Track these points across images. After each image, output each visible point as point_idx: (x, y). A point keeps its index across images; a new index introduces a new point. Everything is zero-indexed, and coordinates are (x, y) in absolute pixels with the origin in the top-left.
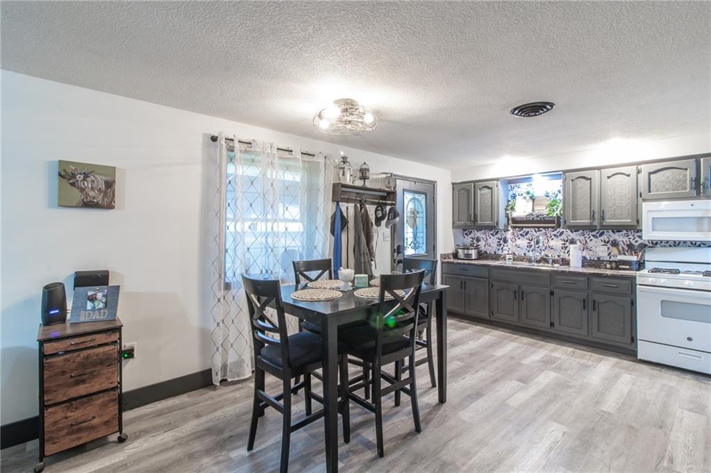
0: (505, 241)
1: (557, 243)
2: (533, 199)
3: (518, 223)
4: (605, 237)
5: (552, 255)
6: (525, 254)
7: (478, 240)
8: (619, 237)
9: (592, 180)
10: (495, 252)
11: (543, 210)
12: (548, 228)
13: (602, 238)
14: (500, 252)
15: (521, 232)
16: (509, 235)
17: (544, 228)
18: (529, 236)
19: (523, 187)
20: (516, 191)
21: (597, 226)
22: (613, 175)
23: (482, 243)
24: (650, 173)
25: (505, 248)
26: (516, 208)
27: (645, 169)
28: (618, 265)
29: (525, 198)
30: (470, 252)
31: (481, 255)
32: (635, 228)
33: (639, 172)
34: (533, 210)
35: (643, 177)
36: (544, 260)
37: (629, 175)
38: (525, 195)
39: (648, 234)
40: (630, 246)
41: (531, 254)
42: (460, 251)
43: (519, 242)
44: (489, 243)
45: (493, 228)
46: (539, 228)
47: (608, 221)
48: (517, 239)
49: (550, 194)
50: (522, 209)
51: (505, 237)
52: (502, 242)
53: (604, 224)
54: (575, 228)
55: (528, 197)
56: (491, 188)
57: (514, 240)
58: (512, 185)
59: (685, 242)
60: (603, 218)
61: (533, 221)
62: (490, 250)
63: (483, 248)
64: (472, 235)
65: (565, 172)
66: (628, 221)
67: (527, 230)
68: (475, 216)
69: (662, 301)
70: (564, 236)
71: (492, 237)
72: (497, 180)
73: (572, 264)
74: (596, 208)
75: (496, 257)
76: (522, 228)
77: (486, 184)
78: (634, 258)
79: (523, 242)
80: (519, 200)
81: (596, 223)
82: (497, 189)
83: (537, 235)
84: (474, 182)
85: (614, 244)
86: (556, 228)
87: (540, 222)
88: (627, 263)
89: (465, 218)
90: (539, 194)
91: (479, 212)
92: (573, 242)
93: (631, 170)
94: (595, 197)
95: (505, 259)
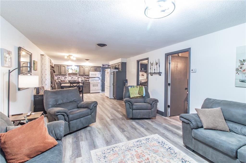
0: (66, 78)
1: (77, 78)
2: (72, 70)
3: (69, 74)
7: (59, 78)
9: (83, 68)
11: (74, 72)
13: (83, 77)
14: (65, 80)
16: (67, 76)
18: (71, 77)
19: (70, 67)
20: (68, 68)
21: (84, 75)
22: (86, 67)
23: (60, 78)
27: (90, 67)
30: (59, 80)
32: (88, 75)
34: (72, 72)
35: (90, 68)
38: (71, 69)
39: (90, 76)
40: (87, 78)
42: (57, 80)
43: (69, 78)
44: (62, 78)
45: (64, 75)
47: (86, 74)
50: (70, 71)
52: (65, 78)
54: (80, 75)
56: (65, 67)
57: (68, 77)
60: (85, 74)
61: (72, 74)
62: (62, 80)
64: (58, 77)
65: (79, 66)
66: (88, 74)
68: (61, 72)
69: (93, 85)
73: (79, 81)
74: (84, 72)
76: (70, 75)
78: (88, 80)
79: (70, 78)
80: (69, 69)
82: (66, 67)
83: (73, 76)
84: (61, 65)
85: (85, 78)
86: (76, 75)
87: (73, 74)
88: (87, 80)
89: (58, 73)
90: (73, 69)
91: (62, 72)
92: (79, 78)
93: (88, 67)
94: (84, 71)
95: (66, 81)
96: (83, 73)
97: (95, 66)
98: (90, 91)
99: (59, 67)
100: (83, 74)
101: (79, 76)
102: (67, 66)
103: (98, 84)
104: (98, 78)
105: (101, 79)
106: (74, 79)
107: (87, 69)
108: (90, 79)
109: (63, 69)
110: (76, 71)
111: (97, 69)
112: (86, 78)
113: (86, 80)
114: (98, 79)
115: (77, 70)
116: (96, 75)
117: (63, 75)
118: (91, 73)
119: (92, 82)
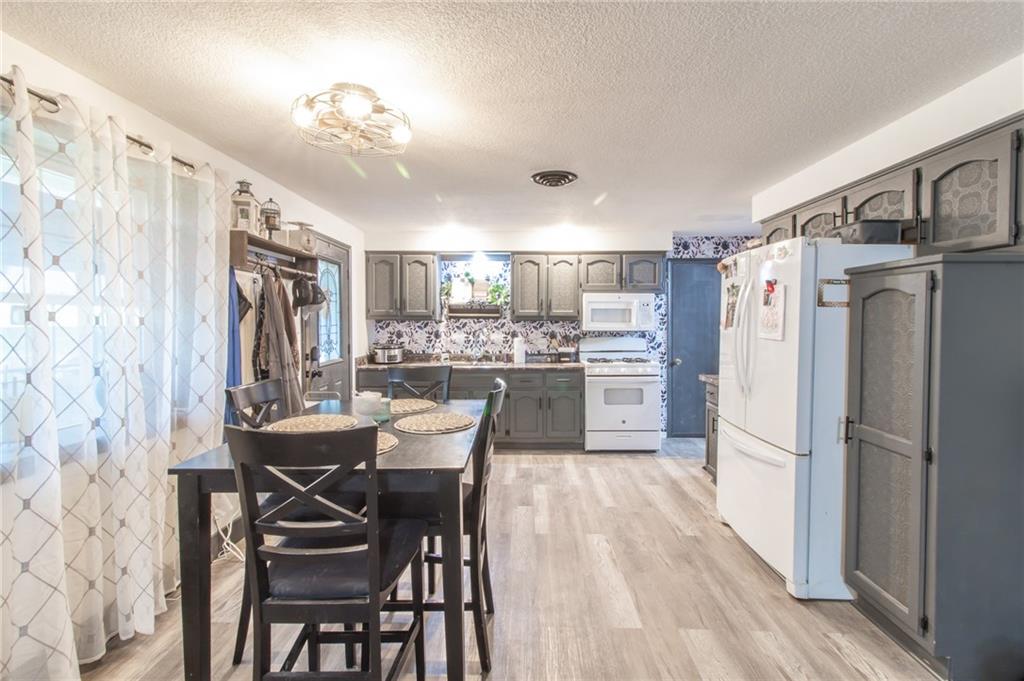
0: (437, 335)
1: (499, 336)
2: (472, 282)
3: (456, 313)
4: (544, 329)
5: (493, 350)
6: (462, 352)
7: (399, 335)
8: (556, 328)
9: (541, 265)
10: (424, 352)
11: (483, 297)
12: (489, 318)
13: (542, 330)
14: (430, 351)
15: (458, 324)
16: (442, 328)
17: (485, 318)
18: (466, 328)
19: (460, 267)
20: (451, 270)
21: (542, 318)
22: (559, 262)
23: (405, 339)
24: (588, 264)
25: (436, 345)
26: (453, 292)
27: (585, 259)
28: (559, 357)
29: (463, 280)
30: (393, 353)
31: (408, 356)
32: (574, 319)
33: (580, 262)
34: (473, 297)
35: (583, 266)
36: (487, 358)
37: (571, 264)
38: (463, 276)
39: (587, 325)
40: (566, 338)
41: (468, 352)
42: (379, 352)
43: (455, 336)
44: (416, 339)
45: (425, 319)
46: (478, 318)
47: (555, 311)
48: (452, 333)
49: (491, 278)
50: (461, 295)
51: (438, 331)
52: (433, 337)
53: (551, 314)
54: (517, 319)
55: (466, 280)
56: (425, 265)
57: (448, 334)
58: (447, 263)
60: (549, 307)
61: (472, 310)
62: (416, 349)
63: (407, 347)
64: (390, 329)
65: (514, 253)
66: (571, 311)
67: (465, 321)
68: (403, 302)
69: (606, 390)
70: (505, 329)
71: (420, 331)
72: (434, 254)
73: (516, 359)
74: (543, 297)
75: (426, 357)
76: (459, 318)
77: (419, 259)
78: (572, 350)
79: (459, 337)
80: (456, 282)
81: (543, 313)
82: (435, 266)
83: (477, 327)
84: (402, 253)
85: (553, 336)
86: (498, 318)
87: (480, 311)
88: (567, 355)
89: (387, 304)
90: (479, 277)
91: (408, 297)
92: (514, 335)
93: (573, 259)
94: (544, 287)
95: (438, 358)
96: (540, 307)
97: (621, 253)
98: (582, 432)
99: (392, 265)
100: (534, 311)
101: (516, 327)
102: (444, 258)
103: (645, 388)
104: (644, 336)
105: (662, 349)
106: (485, 344)
107: (562, 276)
108: (585, 346)
109: (413, 273)
110: (497, 289)
111: (631, 270)
112: (559, 338)
113: (562, 350)
114: (642, 344)
115: (501, 282)
116: (626, 313)
117: (416, 318)
118: (590, 301)
119: (597, 371)
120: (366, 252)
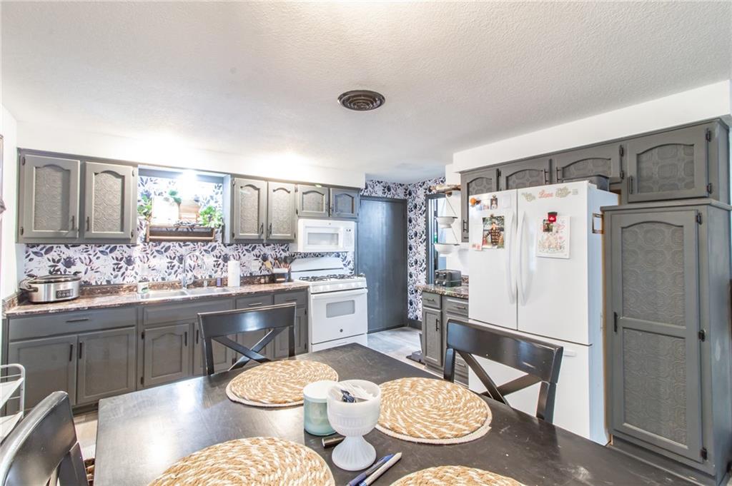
0: (129, 261)
1: (209, 260)
2: (178, 202)
3: (157, 236)
4: (256, 252)
5: (201, 274)
6: (163, 279)
7: (69, 263)
8: (268, 251)
9: (261, 190)
10: (109, 282)
11: (190, 219)
12: (197, 241)
13: (253, 252)
14: (119, 280)
15: (158, 248)
16: (136, 252)
17: (193, 241)
18: (170, 253)
19: (162, 184)
20: (150, 187)
21: (259, 240)
22: (278, 189)
23: (79, 267)
24: (304, 193)
25: (128, 273)
26: (154, 212)
27: (302, 188)
29: (167, 200)
30: (62, 287)
31: (87, 290)
33: (296, 191)
34: (180, 218)
35: (299, 194)
36: (197, 284)
37: (289, 192)
38: (167, 195)
40: (278, 259)
41: (172, 278)
42: (41, 287)
43: (154, 262)
44: (100, 267)
45: (109, 243)
46: (184, 241)
47: (274, 235)
48: (151, 258)
49: (201, 199)
50: (165, 216)
51: (130, 256)
52: (123, 263)
53: (271, 238)
54: (231, 242)
55: (172, 200)
56: (123, 177)
57: (145, 259)
58: (145, 178)
59: (310, 254)
60: (269, 231)
61: (177, 233)
62: (93, 278)
63: (84, 278)
64: (53, 255)
65: (233, 176)
66: (287, 235)
67: (167, 244)
68: (85, 221)
69: (327, 305)
70: (216, 252)
71: (102, 257)
72: (134, 165)
73: (230, 283)
74: (263, 220)
75: (112, 289)
76: (160, 242)
77: (112, 168)
78: (286, 271)
79: (161, 262)
80: (157, 201)
81: (264, 237)
82: (133, 180)
83: (183, 251)
84: (84, 159)
85: (265, 259)
86: (208, 241)
87: (187, 234)
88: (282, 275)
89: (57, 223)
90: (186, 198)
91: (92, 213)
92: (226, 259)
93: (291, 187)
94: (263, 209)
95: (131, 289)
96: (260, 229)
97: (328, 186)
99: (67, 172)
100: (255, 235)
101: (227, 251)
102: (142, 172)
103: (356, 299)
104: (339, 256)
106: (192, 269)
107: (280, 203)
108: (295, 266)
109: (103, 191)
110: (210, 213)
111: (336, 203)
112: (270, 259)
113: (276, 271)
115: (212, 204)
116: (334, 237)
117: (99, 241)
118: (304, 226)
120: (19, 150)
